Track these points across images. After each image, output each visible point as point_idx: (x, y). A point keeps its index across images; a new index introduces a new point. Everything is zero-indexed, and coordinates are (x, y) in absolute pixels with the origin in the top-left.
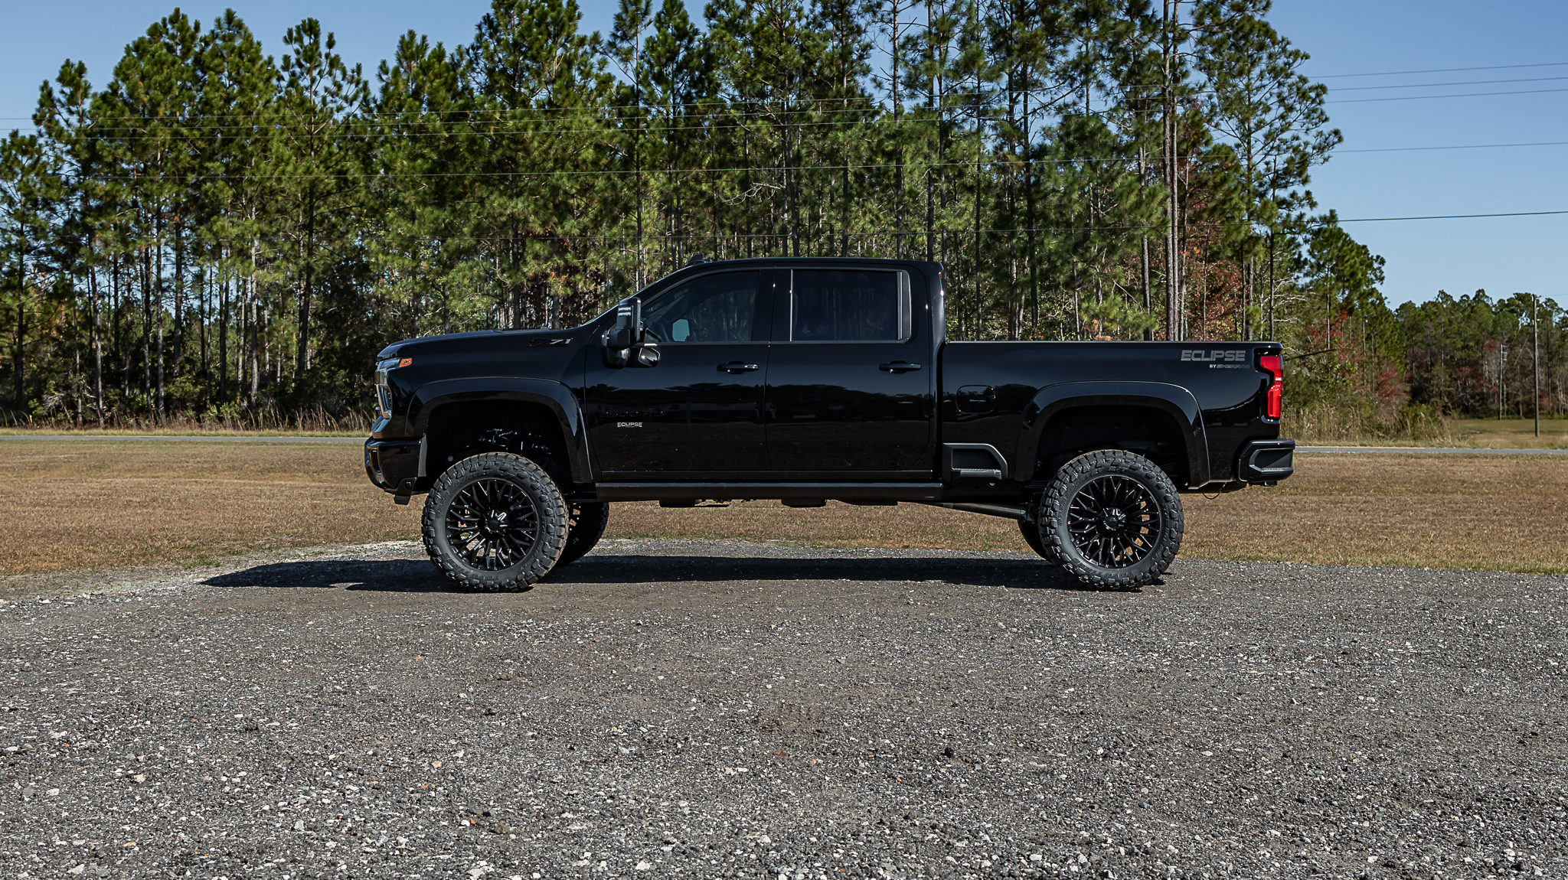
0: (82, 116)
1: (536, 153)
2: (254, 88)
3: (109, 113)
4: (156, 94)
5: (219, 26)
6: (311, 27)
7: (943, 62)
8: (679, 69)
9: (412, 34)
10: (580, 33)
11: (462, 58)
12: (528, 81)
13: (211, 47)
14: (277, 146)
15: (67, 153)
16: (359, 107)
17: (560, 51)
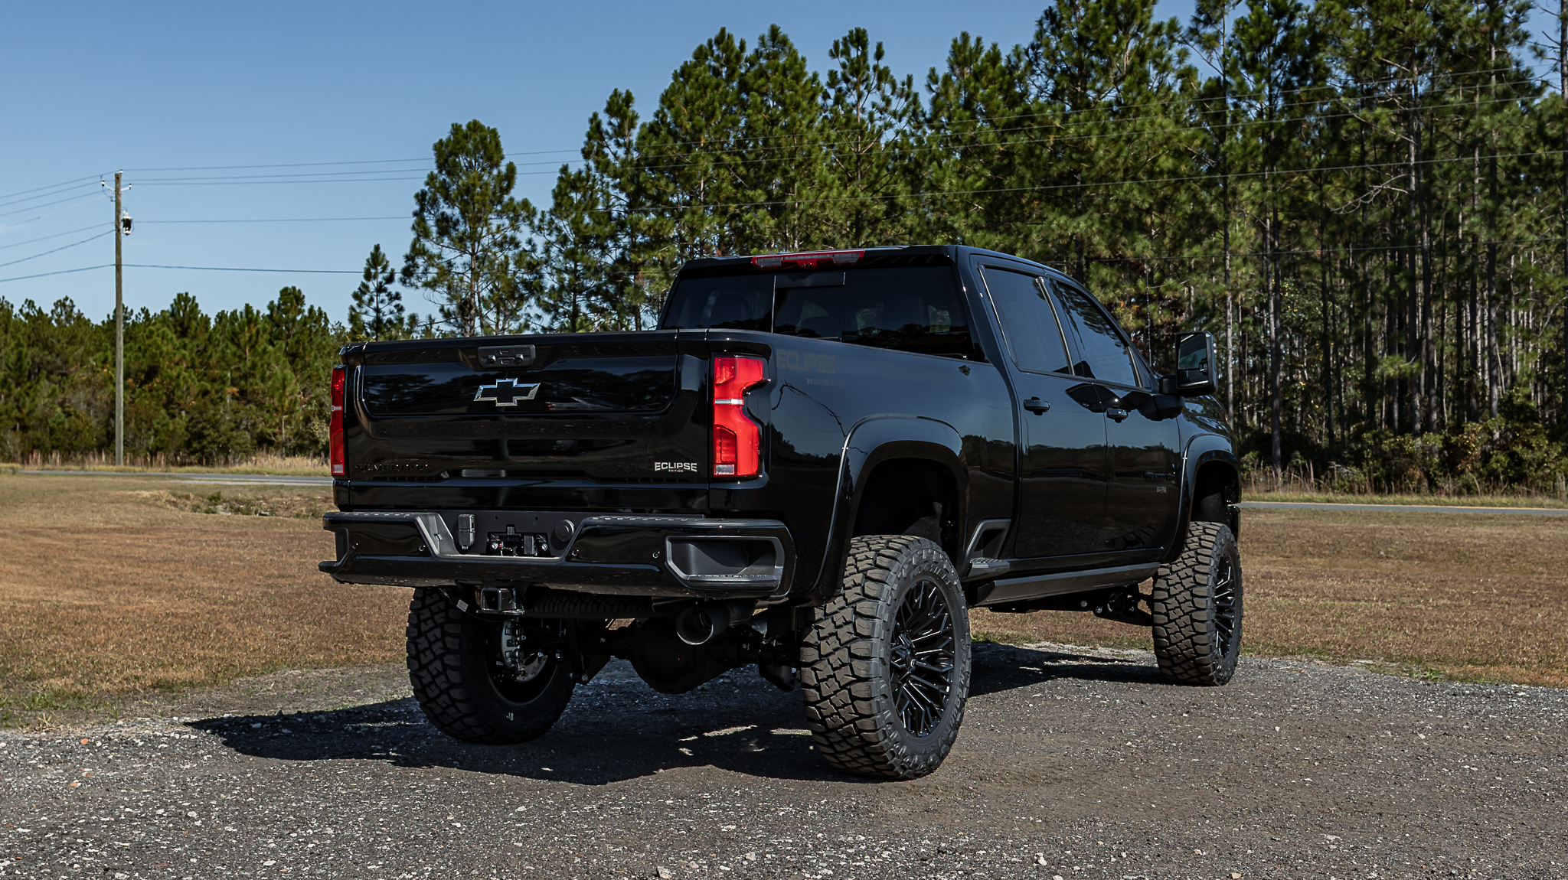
0: (628, 147)
1: (1102, 163)
2: (797, 106)
3: (654, 143)
4: (701, 120)
5: (763, 42)
6: (858, 38)
8: (1277, 53)
9: (965, 37)
10: (1154, 21)
11: (1019, 59)
12: (1095, 81)
13: (756, 67)
14: (821, 169)
15: (615, 187)
16: (909, 122)
17: (1133, 44)
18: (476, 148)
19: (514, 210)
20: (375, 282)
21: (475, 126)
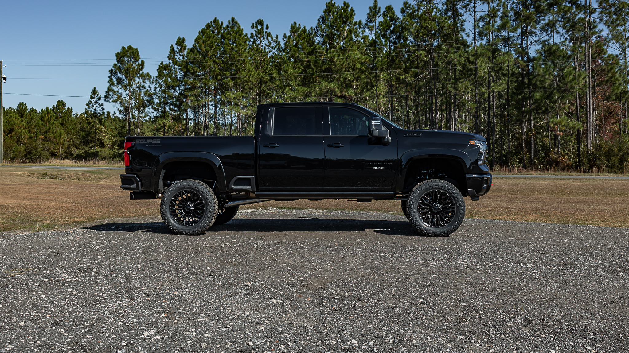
0: (184, 56)
1: (338, 66)
2: (240, 45)
3: (192, 55)
4: (208, 48)
5: (229, 23)
6: (260, 22)
7: (493, 26)
8: (392, 32)
9: (295, 23)
10: (355, 20)
11: (312, 31)
12: (336, 39)
13: (227, 31)
14: (248, 65)
15: (179, 69)
16: (277, 51)
17: (348, 28)
18: (130, 55)
19: (144, 76)
20: (94, 100)
21: (130, 48)
